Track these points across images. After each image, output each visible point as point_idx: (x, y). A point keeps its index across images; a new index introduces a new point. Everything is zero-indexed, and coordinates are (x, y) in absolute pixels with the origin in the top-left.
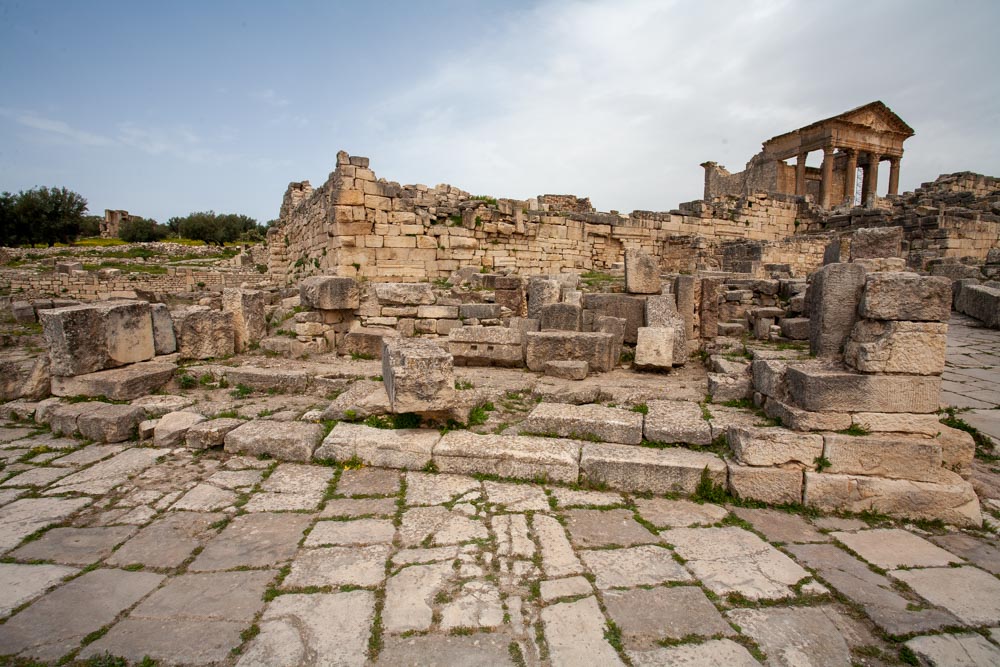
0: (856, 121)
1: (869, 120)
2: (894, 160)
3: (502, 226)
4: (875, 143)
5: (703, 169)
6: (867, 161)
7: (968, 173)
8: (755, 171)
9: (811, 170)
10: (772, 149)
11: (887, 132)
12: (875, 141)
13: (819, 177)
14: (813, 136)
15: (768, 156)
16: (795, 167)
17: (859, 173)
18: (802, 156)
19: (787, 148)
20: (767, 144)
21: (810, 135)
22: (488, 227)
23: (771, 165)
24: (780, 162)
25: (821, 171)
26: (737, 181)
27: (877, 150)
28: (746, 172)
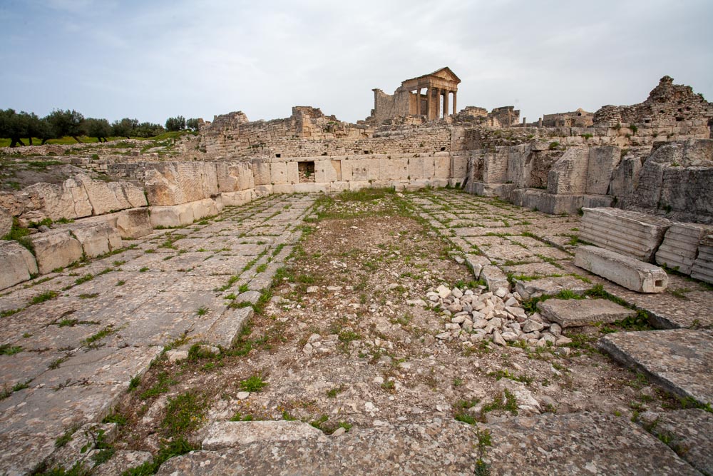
0: (439, 76)
1: (444, 75)
2: (454, 93)
3: (341, 132)
4: (447, 85)
5: (373, 92)
6: (444, 93)
7: (474, 107)
8: (399, 95)
9: (422, 96)
10: (406, 86)
11: (451, 81)
12: (446, 84)
13: (426, 99)
14: (423, 81)
15: (404, 89)
16: (416, 94)
17: (441, 97)
18: (419, 90)
19: (412, 86)
20: (404, 83)
21: (422, 81)
22: (337, 132)
23: (406, 93)
24: (410, 92)
25: (426, 96)
26: (391, 100)
27: (447, 88)
28: (395, 96)
